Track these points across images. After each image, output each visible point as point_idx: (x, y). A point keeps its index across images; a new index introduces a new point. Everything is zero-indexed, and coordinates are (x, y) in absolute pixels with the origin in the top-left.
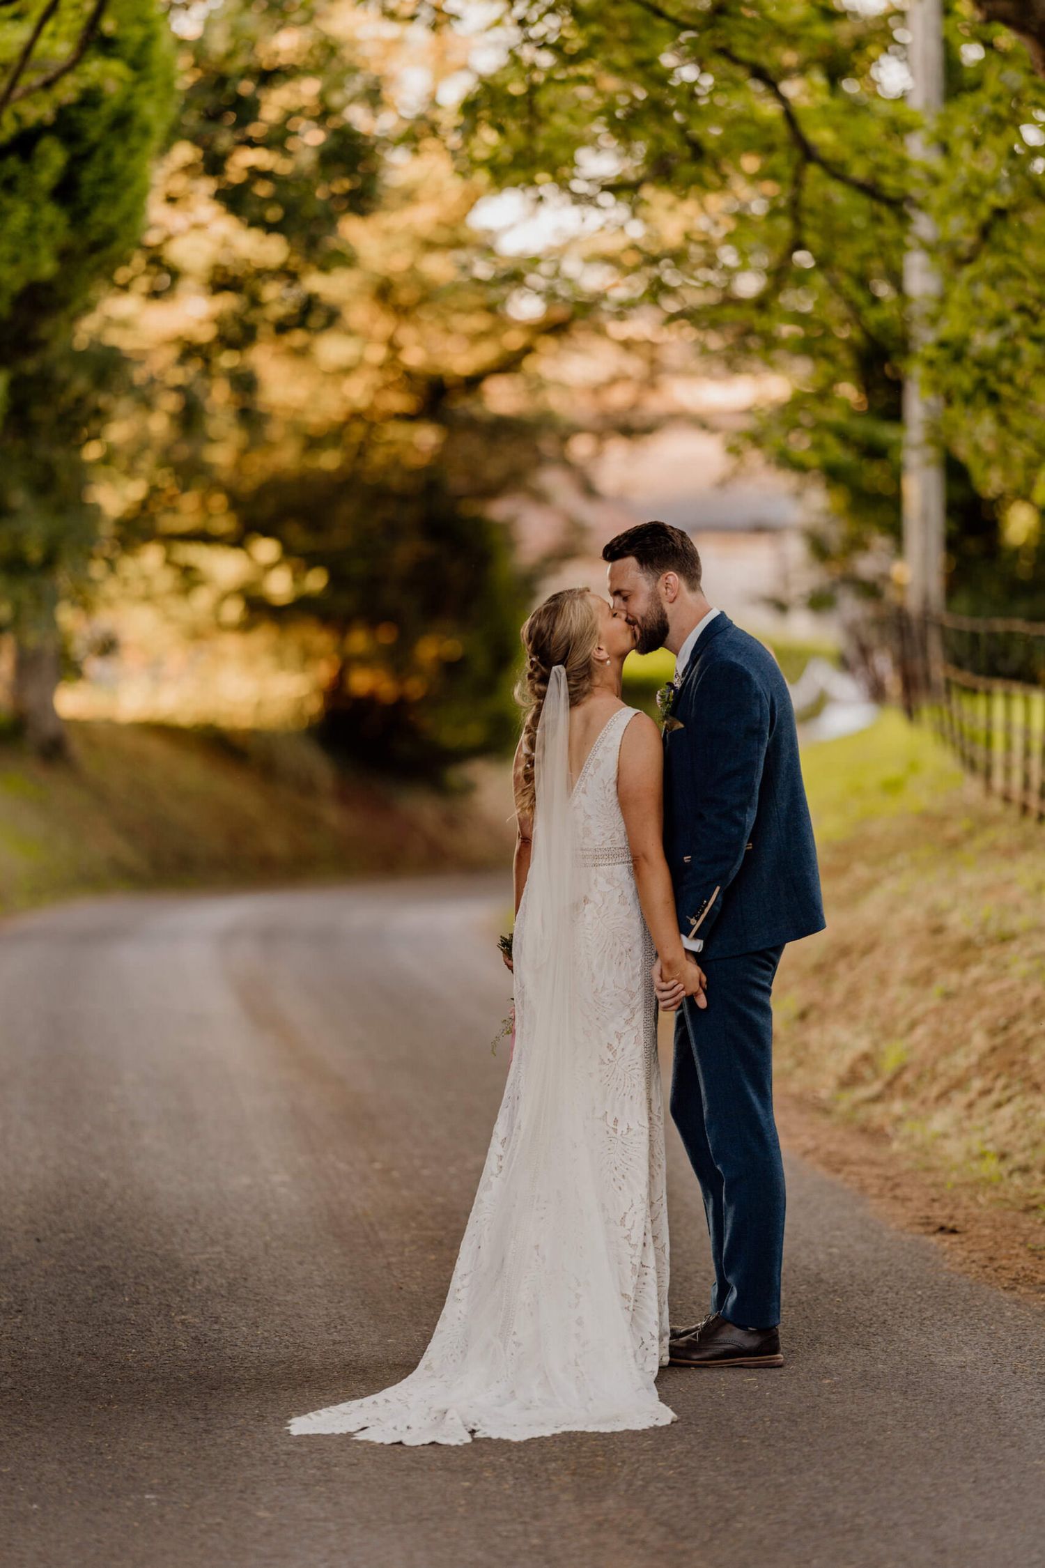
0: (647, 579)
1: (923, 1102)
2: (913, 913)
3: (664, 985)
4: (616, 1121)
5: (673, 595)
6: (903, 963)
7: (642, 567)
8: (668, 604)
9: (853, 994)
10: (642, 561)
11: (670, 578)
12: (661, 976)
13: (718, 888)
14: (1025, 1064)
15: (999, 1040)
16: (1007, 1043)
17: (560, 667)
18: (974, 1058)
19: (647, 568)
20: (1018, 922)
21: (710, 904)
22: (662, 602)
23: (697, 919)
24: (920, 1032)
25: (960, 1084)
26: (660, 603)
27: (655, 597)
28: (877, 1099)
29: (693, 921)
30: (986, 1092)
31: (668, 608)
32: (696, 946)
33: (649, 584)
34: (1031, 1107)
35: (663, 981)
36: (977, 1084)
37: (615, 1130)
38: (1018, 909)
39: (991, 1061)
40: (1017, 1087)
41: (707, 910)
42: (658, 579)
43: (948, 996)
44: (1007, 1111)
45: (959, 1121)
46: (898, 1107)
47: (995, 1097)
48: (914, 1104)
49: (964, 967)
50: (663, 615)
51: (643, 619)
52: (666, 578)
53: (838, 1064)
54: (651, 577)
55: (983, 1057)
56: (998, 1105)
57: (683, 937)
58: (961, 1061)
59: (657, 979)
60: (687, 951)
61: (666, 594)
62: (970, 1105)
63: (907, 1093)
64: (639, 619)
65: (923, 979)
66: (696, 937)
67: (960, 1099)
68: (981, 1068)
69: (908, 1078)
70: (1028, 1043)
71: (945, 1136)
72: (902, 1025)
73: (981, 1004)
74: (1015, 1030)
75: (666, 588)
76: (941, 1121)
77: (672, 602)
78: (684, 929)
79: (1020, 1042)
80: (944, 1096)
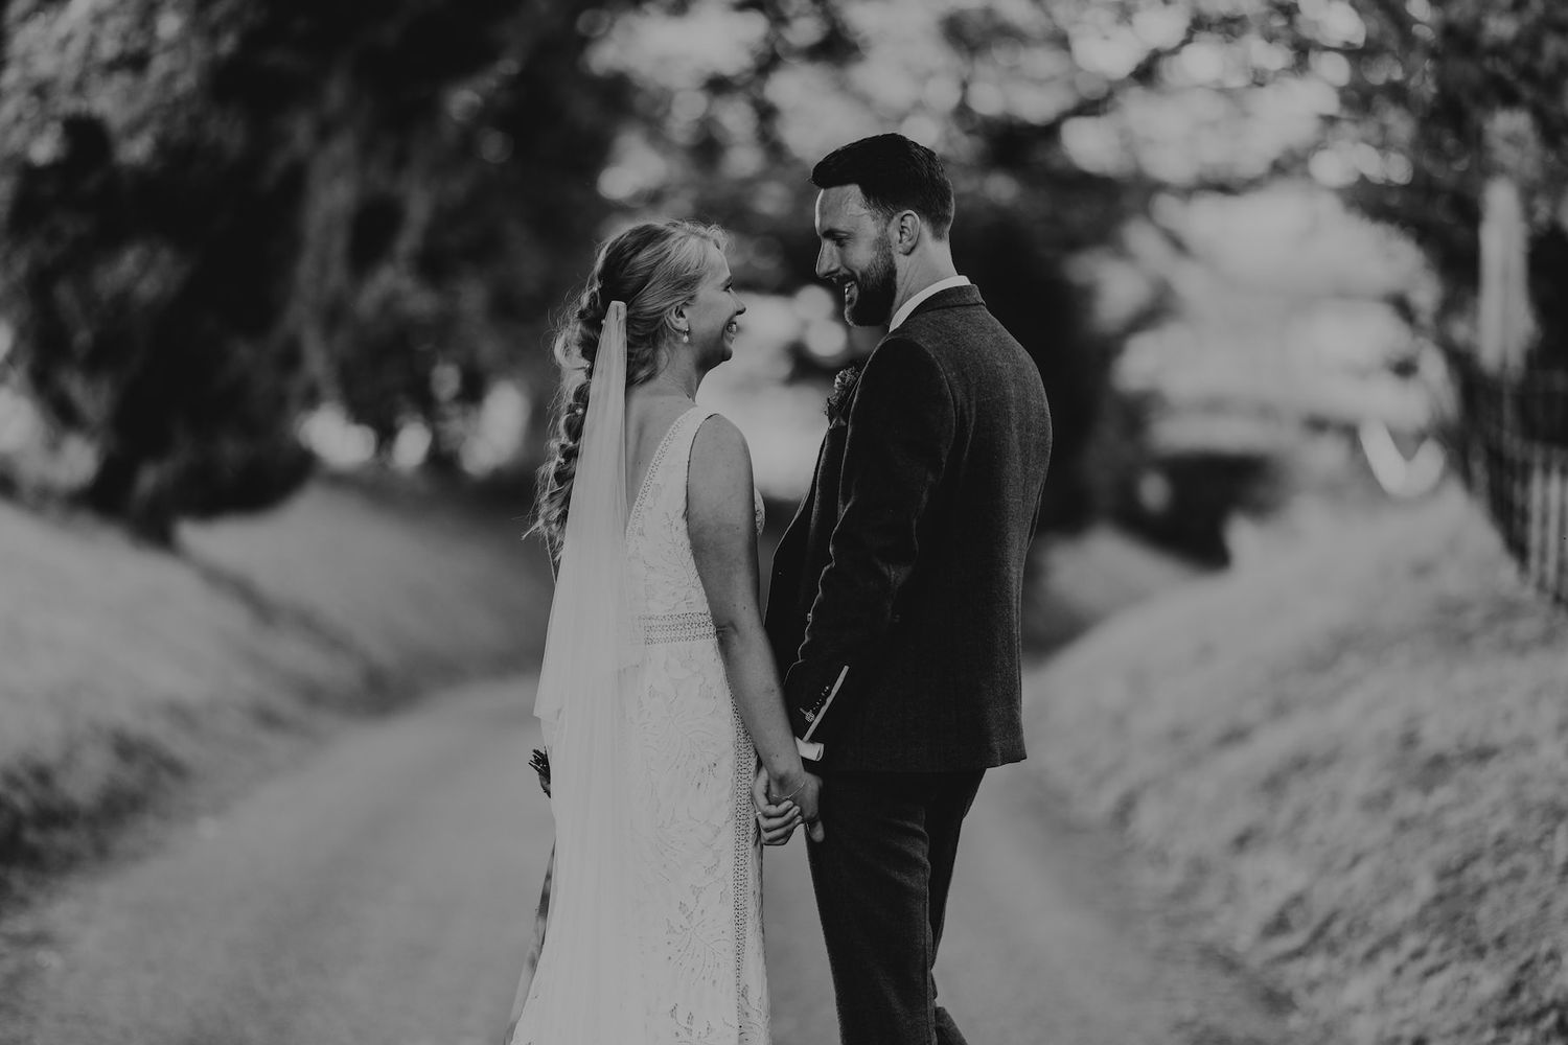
0: (874, 218)
1: (1349, 962)
2: (1389, 721)
3: (773, 810)
4: (690, 1017)
5: (910, 244)
6: (1360, 780)
7: (868, 201)
8: (902, 256)
9: (1301, 817)
10: (869, 193)
11: (907, 218)
12: (767, 795)
13: (846, 668)
14: (1472, 921)
15: (1449, 884)
16: (1458, 891)
17: (622, 304)
18: (1413, 908)
19: (875, 201)
20: (1500, 735)
21: (835, 691)
22: (893, 252)
23: (816, 713)
24: (1363, 872)
25: (1392, 941)
26: (890, 254)
27: (883, 244)
28: (1299, 953)
29: (809, 716)
30: (1418, 955)
31: (902, 263)
32: (813, 752)
33: (877, 226)
34: (1467, 979)
35: (770, 804)
36: (1411, 943)
37: (689, 1031)
38: (1508, 717)
39: (1436, 913)
40: (1455, 951)
41: (829, 700)
42: (889, 219)
43: (1403, 825)
44: (1438, 983)
45: (1380, 993)
46: (1317, 965)
47: (1430, 960)
48: (1337, 964)
49: (1427, 788)
50: (891, 272)
51: (863, 275)
52: (902, 219)
53: (1265, 906)
54: (880, 216)
55: (1424, 909)
56: (1430, 973)
57: (798, 740)
58: (1400, 910)
59: (762, 801)
60: (805, 761)
61: (901, 242)
62: (1398, 971)
63: (1333, 949)
64: (858, 274)
65: (1378, 802)
66: (813, 740)
67: (1388, 961)
68: (1420, 921)
69: (1338, 928)
70: (1481, 892)
71: (1357, 1010)
72: (1344, 860)
73: (1438, 835)
74: (1469, 873)
75: (901, 233)
76: (1360, 988)
77: (908, 254)
78: (798, 728)
79: (1470, 891)
80: (1371, 955)
